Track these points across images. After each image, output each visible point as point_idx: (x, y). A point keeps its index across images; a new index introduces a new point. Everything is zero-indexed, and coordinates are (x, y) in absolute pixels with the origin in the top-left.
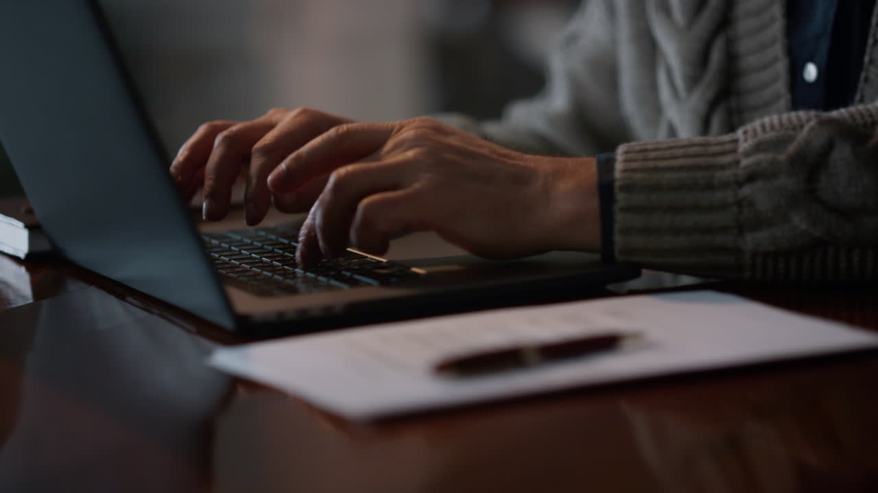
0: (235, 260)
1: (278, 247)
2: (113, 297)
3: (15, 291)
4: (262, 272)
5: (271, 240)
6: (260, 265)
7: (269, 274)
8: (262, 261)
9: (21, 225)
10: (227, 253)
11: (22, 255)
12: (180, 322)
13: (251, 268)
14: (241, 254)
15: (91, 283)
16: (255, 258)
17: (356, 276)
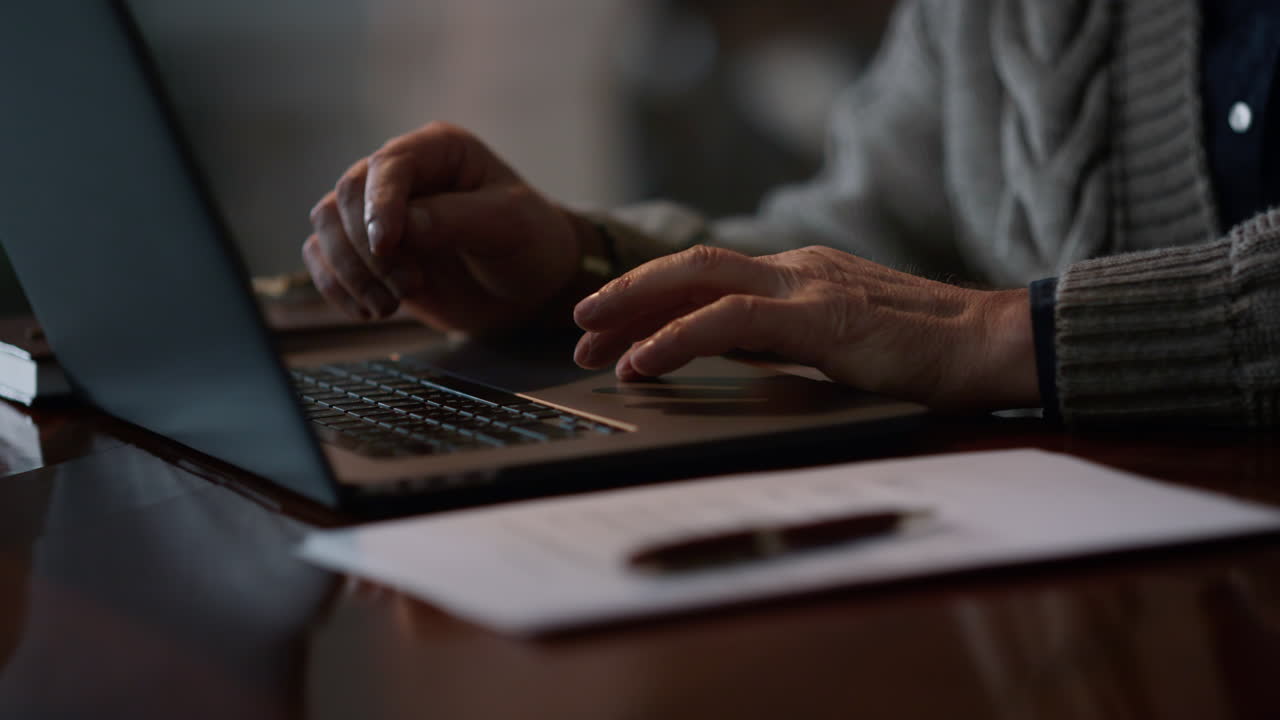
0: (337, 405)
1: (401, 386)
2: (159, 459)
3: (16, 452)
4: (377, 423)
5: (391, 377)
6: (375, 412)
7: (388, 426)
8: (378, 407)
9: (25, 355)
10: (327, 396)
11: (27, 401)
12: (256, 495)
13: (362, 417)
14: (347, 397)
15: (127, 440)
16: (369, 404)
17: (515, 429)
